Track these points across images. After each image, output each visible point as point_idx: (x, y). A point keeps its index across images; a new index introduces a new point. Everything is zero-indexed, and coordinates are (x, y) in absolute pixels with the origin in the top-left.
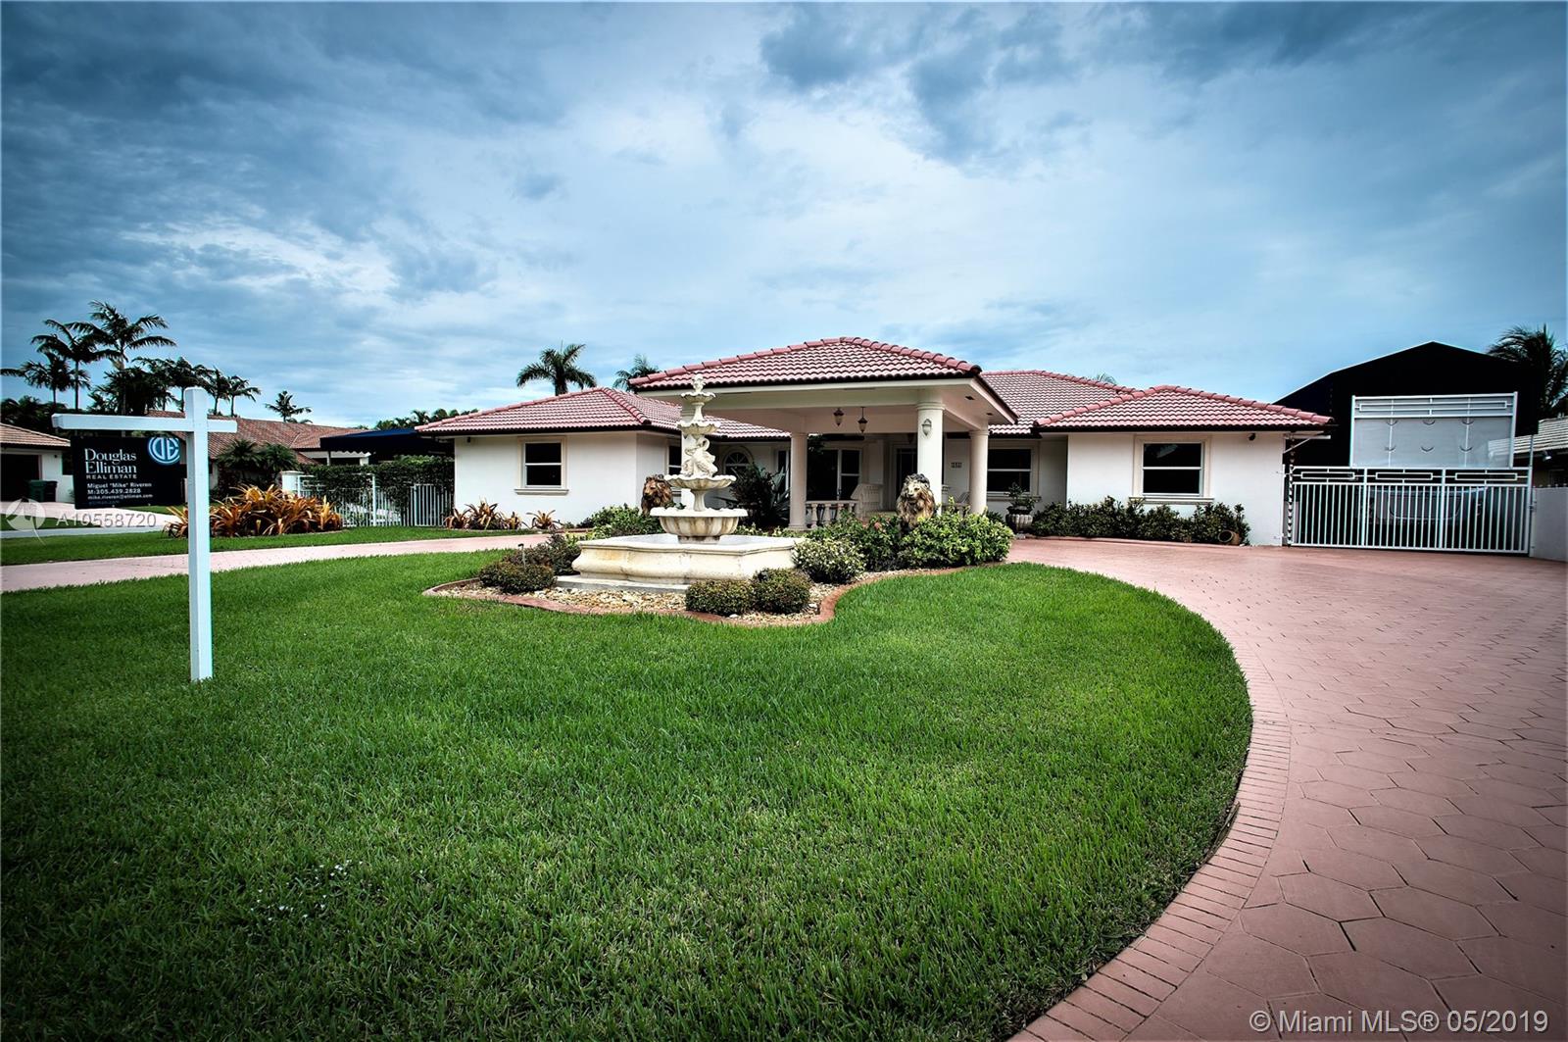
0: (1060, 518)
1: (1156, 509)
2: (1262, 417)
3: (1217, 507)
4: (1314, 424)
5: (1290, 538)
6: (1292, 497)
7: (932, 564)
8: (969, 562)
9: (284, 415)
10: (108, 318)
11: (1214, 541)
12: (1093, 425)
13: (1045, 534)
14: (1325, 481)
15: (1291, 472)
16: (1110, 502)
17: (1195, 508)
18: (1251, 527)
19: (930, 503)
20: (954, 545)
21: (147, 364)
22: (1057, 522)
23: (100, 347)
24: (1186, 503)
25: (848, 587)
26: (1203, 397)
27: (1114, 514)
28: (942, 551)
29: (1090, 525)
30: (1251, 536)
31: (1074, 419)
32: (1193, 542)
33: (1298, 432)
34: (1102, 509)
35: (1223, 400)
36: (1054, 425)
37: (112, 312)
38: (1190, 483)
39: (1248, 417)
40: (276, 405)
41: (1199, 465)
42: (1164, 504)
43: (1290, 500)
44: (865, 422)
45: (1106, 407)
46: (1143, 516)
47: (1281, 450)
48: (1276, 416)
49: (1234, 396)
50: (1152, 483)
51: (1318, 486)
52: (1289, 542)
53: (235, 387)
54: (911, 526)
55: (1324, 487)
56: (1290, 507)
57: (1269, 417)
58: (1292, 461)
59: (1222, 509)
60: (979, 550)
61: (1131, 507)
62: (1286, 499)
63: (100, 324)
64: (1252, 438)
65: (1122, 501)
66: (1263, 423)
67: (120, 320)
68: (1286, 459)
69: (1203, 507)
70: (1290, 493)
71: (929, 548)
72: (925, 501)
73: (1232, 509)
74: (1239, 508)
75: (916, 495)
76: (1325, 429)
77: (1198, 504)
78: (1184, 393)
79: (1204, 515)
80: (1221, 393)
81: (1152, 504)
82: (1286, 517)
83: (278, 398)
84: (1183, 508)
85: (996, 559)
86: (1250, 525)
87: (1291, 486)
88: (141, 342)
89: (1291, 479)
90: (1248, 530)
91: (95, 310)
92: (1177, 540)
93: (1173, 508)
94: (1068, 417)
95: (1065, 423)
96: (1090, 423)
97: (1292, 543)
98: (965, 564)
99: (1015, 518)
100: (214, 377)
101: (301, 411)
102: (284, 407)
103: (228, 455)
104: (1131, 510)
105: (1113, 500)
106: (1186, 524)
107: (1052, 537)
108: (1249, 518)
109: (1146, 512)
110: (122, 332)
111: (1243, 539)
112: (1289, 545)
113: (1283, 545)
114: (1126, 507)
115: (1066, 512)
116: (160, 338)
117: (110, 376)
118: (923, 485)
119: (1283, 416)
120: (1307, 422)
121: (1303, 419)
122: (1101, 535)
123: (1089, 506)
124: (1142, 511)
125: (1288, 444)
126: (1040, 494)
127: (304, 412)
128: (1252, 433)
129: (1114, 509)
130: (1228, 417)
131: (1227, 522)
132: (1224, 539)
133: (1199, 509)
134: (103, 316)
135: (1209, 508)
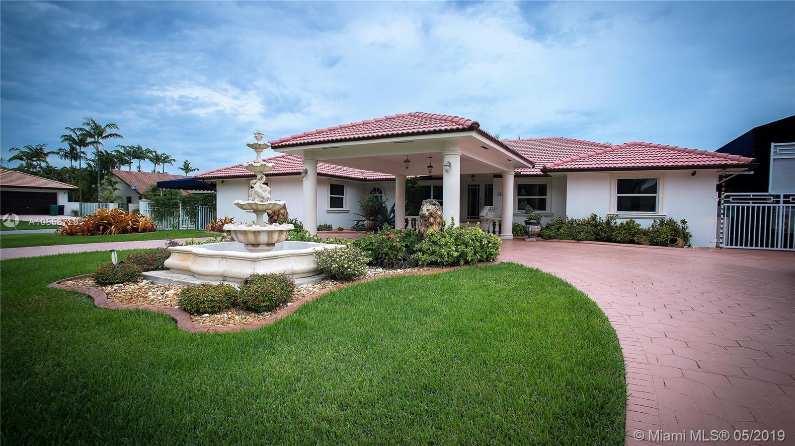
0: (560, 228)
1: (625, 222)
2: (701, 159)
3: (668, 221)
4: (740, 163)
5: (721, 243)
6: (723, 214)
7: (432, 264)
8: (462, 262)
9: (186, 172)
10: (90, 125)
11: (664, 244)
12: (582, 167)
13: (549, 238)
14: (749, 203)
15: (723, 197)
16: (594, 217)
17: (652, 221)
18: (693, 235)
19: (438, 220)
20: (450, 251)
21: (123, 148)
22: (558, 230)
23: (89, 140)
24: (647, 218)
25: (351, 284)
26: (660, 148)
27: (596, 226)
28: (442, 256)
29: (579, 233)
30: (692, 241)
31: (571, 164)
32: (650, 245)
33: (727, 169)
34: (588, 222)
35: (674, 149)
36: (557, 167)
37: (94, 122)
38: (650, 205)
39: (691, 160)
40: (183, 167)
41: (656, 193)
42: (631, 219)
43: (722, 216)
44: (432, 167)
45: (593, 156)
46: (616, 227)
47: (716, 182)
48: (712, 159)
49: (681, 146)
50: (623, 205)
51: (743, 207)
52: (721, 245)
53: (165, 159)
54: (425, 236)
55: (748, 207)
56: (722, 221)
57: (706, 159)
58: (723, 189)
59: (671, 222)
60: (470, 254)
61: (608, 220)
62: (719, 216)
63: (88, 128)
64: (694, 174)
65: (602, 216)
66: (701, 163)
67: (97, 126)
68: (719, 188)
69: (658, 221)
70: (722, 212)
71: (433, 253)
72: (435, 218)
73: (679, 222)
74: (684, 222)
75: (427, 214)
76: (749, 166)
77: (654, 219)
78: (646, 146)
79: (658, 226)
80: (672, 145)
81: (623, 218)
82: (719, 228)
83: (184, 164)
84: (644, 221)
85: (488, 260)
86: (692, 233)
87: (722, 207)
88: (107, 136)
89: (722, 202)
90: (691, 236)
91: (85, 121)
92: (638, 243)
93: (637, 221)
94: (567, 162)
95: (564, 167)
96: (580, 166)
97: (723, 246)
98: (459, 265)
99: (529, 228)
100: (154, 154)
101: (194, 170)
102: (187, 168)
103: (148, 192)
104: (608, 223)
105: (596, 216)
106: (645, 233)
107: (554, 240)
108: (691, 228)
109: (618, 224)
110: (98, 132)
111: (686, 243)
112: (721, 248)
113: (717, 247)
114: (605, 221)
115: (565, 223)
116: (116, 134)
117: (94, 154)
118: (434, 207)
119: (717, 159)
120: (735, 162)
121: (732, 160)
122: (587, 239)
123: (580, 220)
124: (615, 223)
125: (721, 178)
126: (552, 212)
127: (196, 171)
128: (694, 170)
129: (596, 222)
130: (676, 160)
131: (675, 231)
132: (673, 242)
133: (655, 222)
134: (88, 124)
135: (662, 222)
